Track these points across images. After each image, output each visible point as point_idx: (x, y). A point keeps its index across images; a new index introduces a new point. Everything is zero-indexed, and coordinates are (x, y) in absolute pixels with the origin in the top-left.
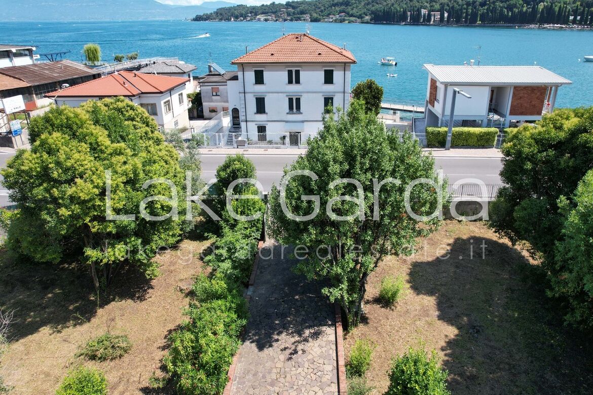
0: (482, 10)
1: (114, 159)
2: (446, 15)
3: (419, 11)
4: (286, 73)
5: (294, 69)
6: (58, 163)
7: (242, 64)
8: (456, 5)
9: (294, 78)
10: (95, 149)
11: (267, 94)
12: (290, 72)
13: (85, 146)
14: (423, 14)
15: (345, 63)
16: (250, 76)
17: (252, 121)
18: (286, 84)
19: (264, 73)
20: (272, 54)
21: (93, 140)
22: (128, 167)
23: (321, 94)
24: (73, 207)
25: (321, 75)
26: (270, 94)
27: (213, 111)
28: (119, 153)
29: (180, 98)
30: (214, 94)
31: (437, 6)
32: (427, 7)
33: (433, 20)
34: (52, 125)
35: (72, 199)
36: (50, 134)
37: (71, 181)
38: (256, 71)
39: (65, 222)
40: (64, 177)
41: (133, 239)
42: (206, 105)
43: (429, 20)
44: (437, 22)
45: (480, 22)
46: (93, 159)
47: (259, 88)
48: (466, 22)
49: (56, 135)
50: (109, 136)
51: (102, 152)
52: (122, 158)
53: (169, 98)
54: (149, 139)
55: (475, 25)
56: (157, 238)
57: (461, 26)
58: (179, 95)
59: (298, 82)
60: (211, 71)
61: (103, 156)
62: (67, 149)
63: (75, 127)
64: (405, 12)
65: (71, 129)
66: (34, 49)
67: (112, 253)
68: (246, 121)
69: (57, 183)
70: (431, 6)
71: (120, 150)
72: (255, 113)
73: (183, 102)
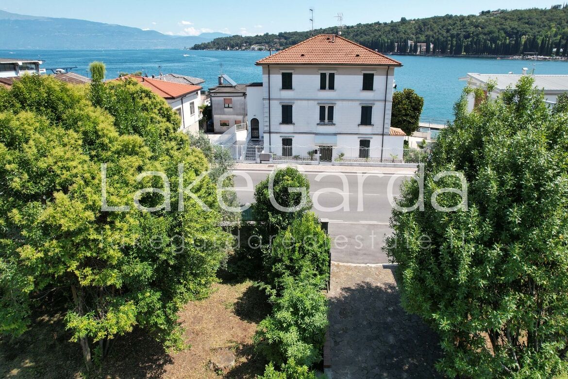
0: (467, 42)
1: (124, 161)
2: (432, 46)
3: (406, 42)
4: (319, 77)
5: (328, 72)
6: (24, 164)
7: (269, 65)
8: (441, 37)
9: (328, 83)
10: (92, 141)
11: (296, 102)
12: (323, 76)
13: (75, 135)
14: (409, 45)
15: (389, 66)
16: (277, 79)
17: (277, 133)
18: (318, 90)
19: (293, 76)
20: (303, 55)
21: (89, 127)
23: (358, 103)
24: (47, 244)
25: (359, 80)
26: (299, 102)
27: (224, 124)
28: (129, 150)
29: (191, 107)
30: (227, 106)
31: (423, 38)
32: (413, 38)
33: (419, 50)
34: (23, 102)
35: (47, 229)
36: (16, 113)
37: (48, 195)
38: (283, 74)
39: (31, 270)
40: (33, 189)
41: (148, 294)
42: (217, 118)
43: (416, 51)
44: (423, 52)
45: (465, 53)
46: (87, 158)
47: (287, 94)
48: (451, 52)
49: (26, 115)
50: (116, 124)
51: (104, 147)
52: (136, 161)
53: (181, 106)
54: (171, 140)
55: (460, 56)
56: (183, 290)
57: (446, 56)
58: (191, 104)
59: (332, 87)
60: (220, 83)
61: (104, 154)
62: (42, 139)
63: (61, 107)
64: (392, 43)
65: (54, 109)
66: (40, 62)
67: (114, 321)
68: (270, 133)
69: (22, 198)
70: (417, 38)
71: (134, 146)
72: (280, 124)
73: (194, 112)
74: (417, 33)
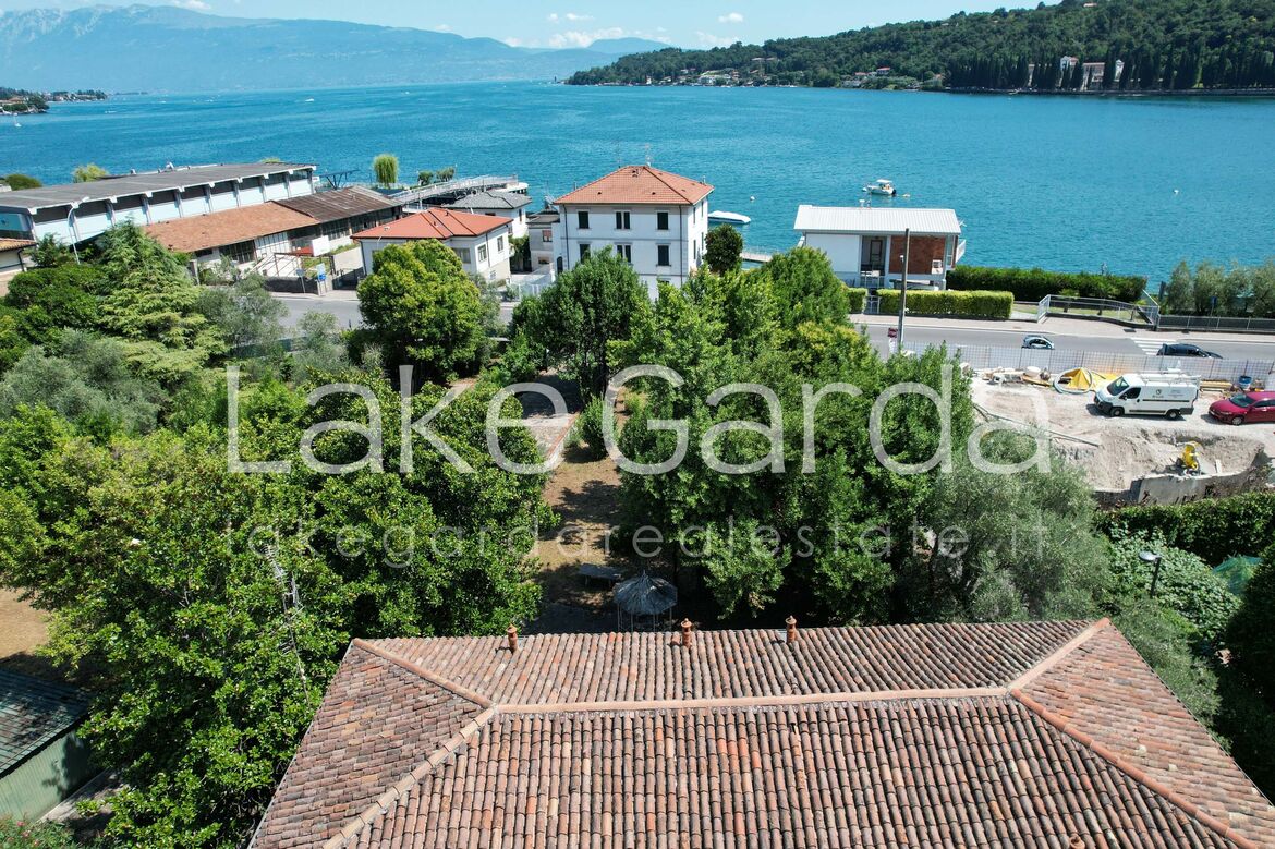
2: (1119, 70)
3: (1055, 63)
4: (614, 216)
7: (564, 205)
9: (623, 222)
10: (417, 275)
11: (593, 241)
12: (618, 215)
13: (411, 273)
14: (1062, 67)
15: (680, 205)
16: (574, 218)
18: (615, 229)
19: (589, 215)
20: (599, 194)
22: (438, 290)
23: (653, 243)
24: (402, 313)
25: (654, 219)
26: (596, 241)
27: (540, 262)
28: (432, 279)
29: (499, 243)
30: (546, 238)
31: (1102, 48)
32: (1078, 50)
33: (1086, 82)
37: (401, 295)
38: (579, 213)
42: (535, 254)
43: (1077, 82)
44: (1097, 87)
45: (1201, 85)
46: (415, 281)
47: (584, 233)
48: (1165, 85)
51: (421, 277)
53: (485, 243)
55: (1189, 91)
57: (1153, 95)
58: (499, 239)
59: (627, 226)
61: (422, 280)
62: (400, 274)
64: (1022, 65)
65: (402, 261)
66: (314, 168)
70: (1089, 49)
73: (503, 248)
74: (1090, 37)
